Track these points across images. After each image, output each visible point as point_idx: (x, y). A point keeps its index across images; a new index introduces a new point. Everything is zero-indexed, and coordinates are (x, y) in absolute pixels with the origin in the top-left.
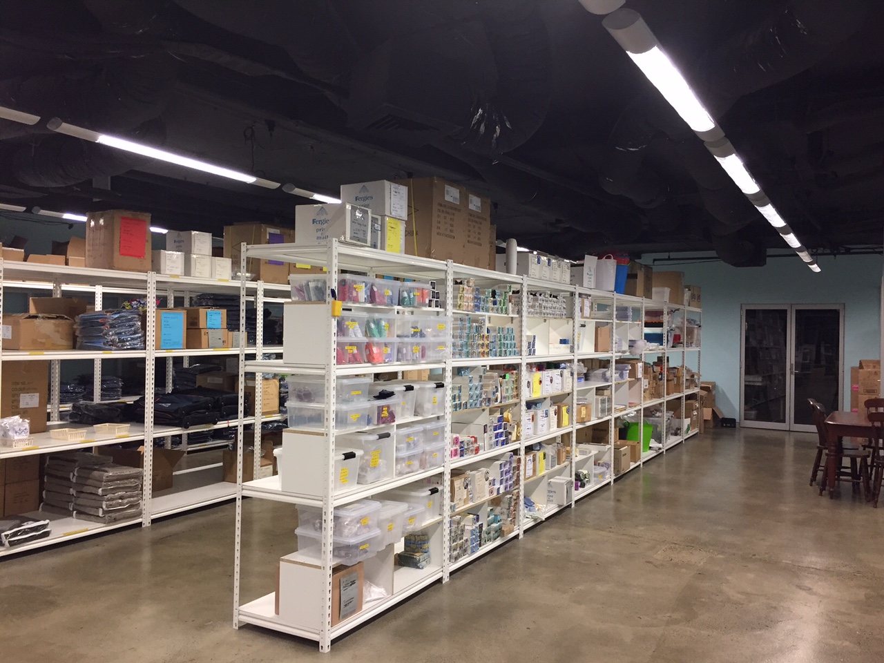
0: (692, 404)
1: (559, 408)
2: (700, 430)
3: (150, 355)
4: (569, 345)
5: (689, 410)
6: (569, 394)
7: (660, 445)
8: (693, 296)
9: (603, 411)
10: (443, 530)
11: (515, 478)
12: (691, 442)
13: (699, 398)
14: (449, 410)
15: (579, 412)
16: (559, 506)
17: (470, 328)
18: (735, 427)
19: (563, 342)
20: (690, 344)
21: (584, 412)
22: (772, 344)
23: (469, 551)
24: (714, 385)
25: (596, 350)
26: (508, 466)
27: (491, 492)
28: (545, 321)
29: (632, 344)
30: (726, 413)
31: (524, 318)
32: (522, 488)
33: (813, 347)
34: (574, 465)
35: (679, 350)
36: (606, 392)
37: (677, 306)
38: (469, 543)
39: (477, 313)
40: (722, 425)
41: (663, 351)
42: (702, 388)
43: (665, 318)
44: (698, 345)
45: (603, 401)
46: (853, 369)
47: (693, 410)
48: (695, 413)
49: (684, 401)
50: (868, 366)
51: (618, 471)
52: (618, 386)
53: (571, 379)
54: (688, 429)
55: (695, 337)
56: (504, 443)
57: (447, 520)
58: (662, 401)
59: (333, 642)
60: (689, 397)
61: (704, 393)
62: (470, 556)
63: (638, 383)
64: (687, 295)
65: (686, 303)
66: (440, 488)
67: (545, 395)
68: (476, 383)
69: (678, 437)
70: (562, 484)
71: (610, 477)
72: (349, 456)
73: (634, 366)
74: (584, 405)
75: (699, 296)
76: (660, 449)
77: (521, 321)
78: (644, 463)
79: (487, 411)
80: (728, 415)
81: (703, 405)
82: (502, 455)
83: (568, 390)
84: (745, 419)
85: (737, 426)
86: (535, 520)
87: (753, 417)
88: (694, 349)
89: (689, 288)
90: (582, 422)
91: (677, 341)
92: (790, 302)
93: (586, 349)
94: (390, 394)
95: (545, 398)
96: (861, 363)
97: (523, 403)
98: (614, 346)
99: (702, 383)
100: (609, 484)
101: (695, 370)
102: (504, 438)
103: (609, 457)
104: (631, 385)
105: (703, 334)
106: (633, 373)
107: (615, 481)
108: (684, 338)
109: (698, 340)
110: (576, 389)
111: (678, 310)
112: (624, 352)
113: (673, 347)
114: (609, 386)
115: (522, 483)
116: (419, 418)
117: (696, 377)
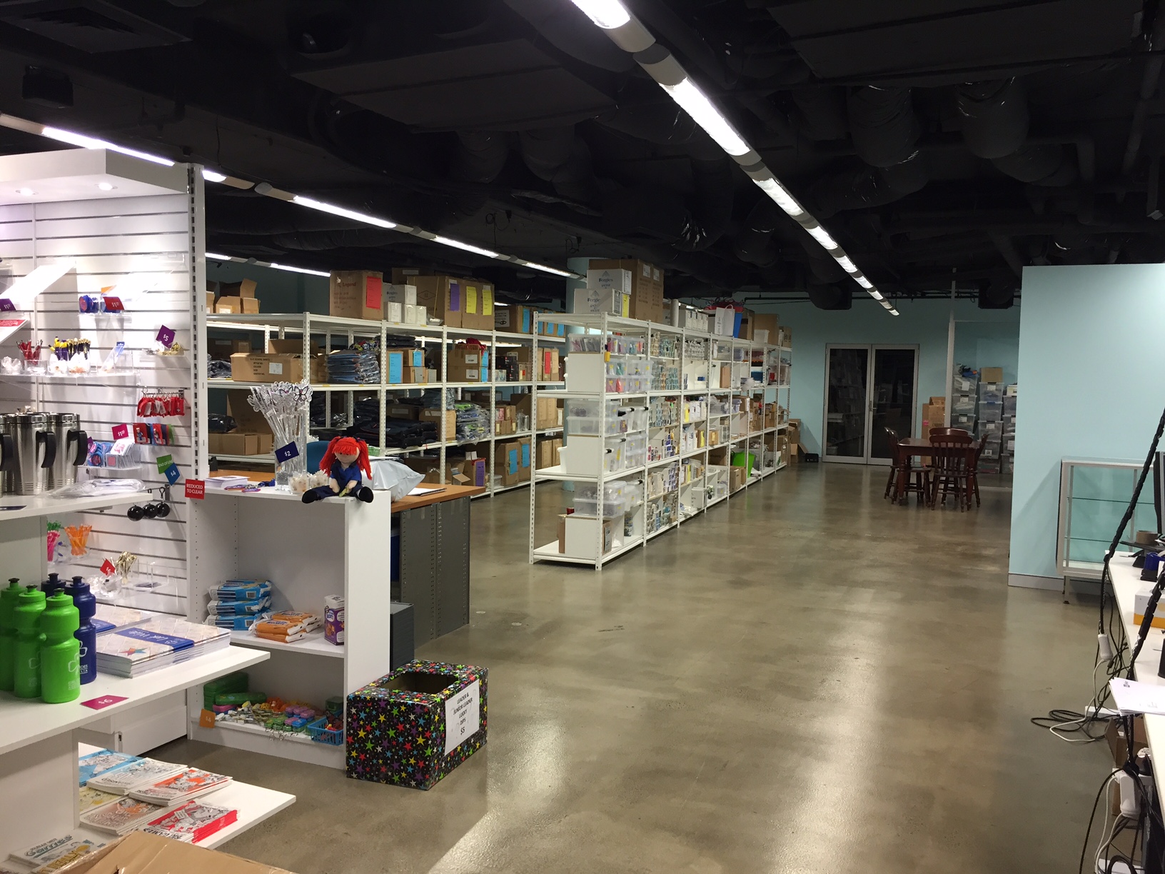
0: (782, 438)
1: (699, 432)
2: (788, 464)
3: (383, 388)
4: (705, 382)
5: (781, 443)
6: (703, 422)
7: (760, 473)
8: (785, 337)
9: (725, 437)
10: (643, 509)
11: (676, 482)
12: (781, 473)
13: (787, 433)
14: (648, 426)
15: (711, 437)
16: (698, 509)
17: (658, 368)
18: (818, 462)
19: (701, 379)
20: (782, 382)
21: (714, 436)
22: (850, 382)
23: (655, 529)
24: (800, 422)
25: (721, 387)
26: (673, 472)
27: (664, 490)
28: (692, 362)
29: (744, 381)
30: (809, 449)
31: (683, 361)
32: (679, 490)
33: (891, 387)
34: (706, 478)
35: (774, 387)
36: (726, 422)
37: (774, 347)
38: (655, 523)
39: (660, 357)
40: (806, 460)
41: (763, 388)
42: (790, 425)
43: (765, 358)
44: (788, 383)
45: (725, 429)
46: (924, 405)
47: (783, 444)
48: (784, 447)
49: (776, 436)
50: (937, 403)
51: (733, 489)
52: (734, 416)
53: (706, 409)
54: (779, 461)
55: (786, 375)
56: (672, 454)
57: (646, 504)
58: (761, 433)
59: (604, 565)
60: (781, 432)
61: (792, 429)
62: (655, 531)
63: (746, 416)
64: (781, 336)
65: (780, 343)
66: (643, 481)
67: (691, 421)
68: (659, 408)
69: (771, 468)
70: (701, 492)
71: (726, 494)
72: (610, 451)
73: (743, 400)
74: (713, 431)
75: (790, 337)
76: (759, 475)
77: (681, 363)
78: (748, 486)
79: (664, 430)
80: (811, 451)
81: (791, 441)
82: (669, 464)
83: (704, 419)
84: (827, 454)
85: (819, 460)
86: (685, 516)
87: (834, 452)
88: (785, 387)
89: (782, 328)
90: (712, 445)
91: (772, 380)
92: (871, 343)
93: (715, 386)
94: (624, 413)
95: (691, 424)
96: (931, 400)
97: (682, 426)
98: (732, 382)
99: (791, 420)
100: (725, 499)
101: (785, 407)
102: (671, 451)
103: (726, 477)
104: (742, 416)
105: (792, 373)
106: (743, 407)
107: (730, 497)
108: (778, 377)
109: (788, 378)
110: (709, 418)
111: (774, 350)
112: (738, 388)
113: (769, 384)
114: (727, 417)
115: (680, 486)
116: (635, 431)
117: (785, 413)
